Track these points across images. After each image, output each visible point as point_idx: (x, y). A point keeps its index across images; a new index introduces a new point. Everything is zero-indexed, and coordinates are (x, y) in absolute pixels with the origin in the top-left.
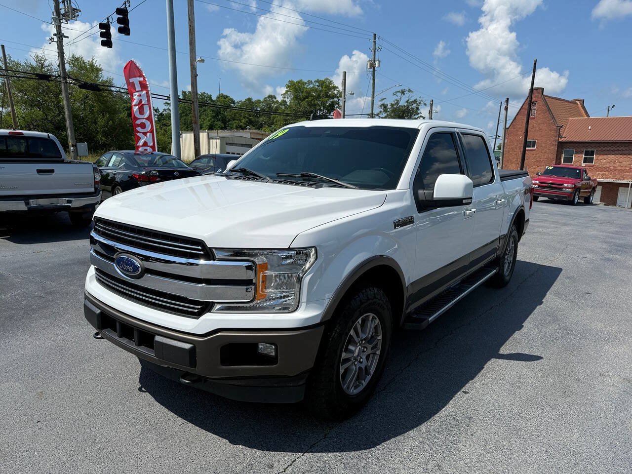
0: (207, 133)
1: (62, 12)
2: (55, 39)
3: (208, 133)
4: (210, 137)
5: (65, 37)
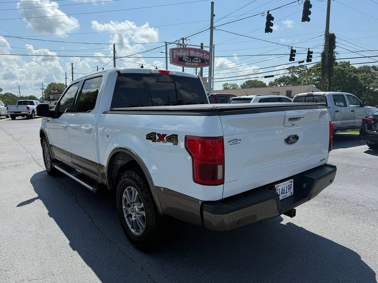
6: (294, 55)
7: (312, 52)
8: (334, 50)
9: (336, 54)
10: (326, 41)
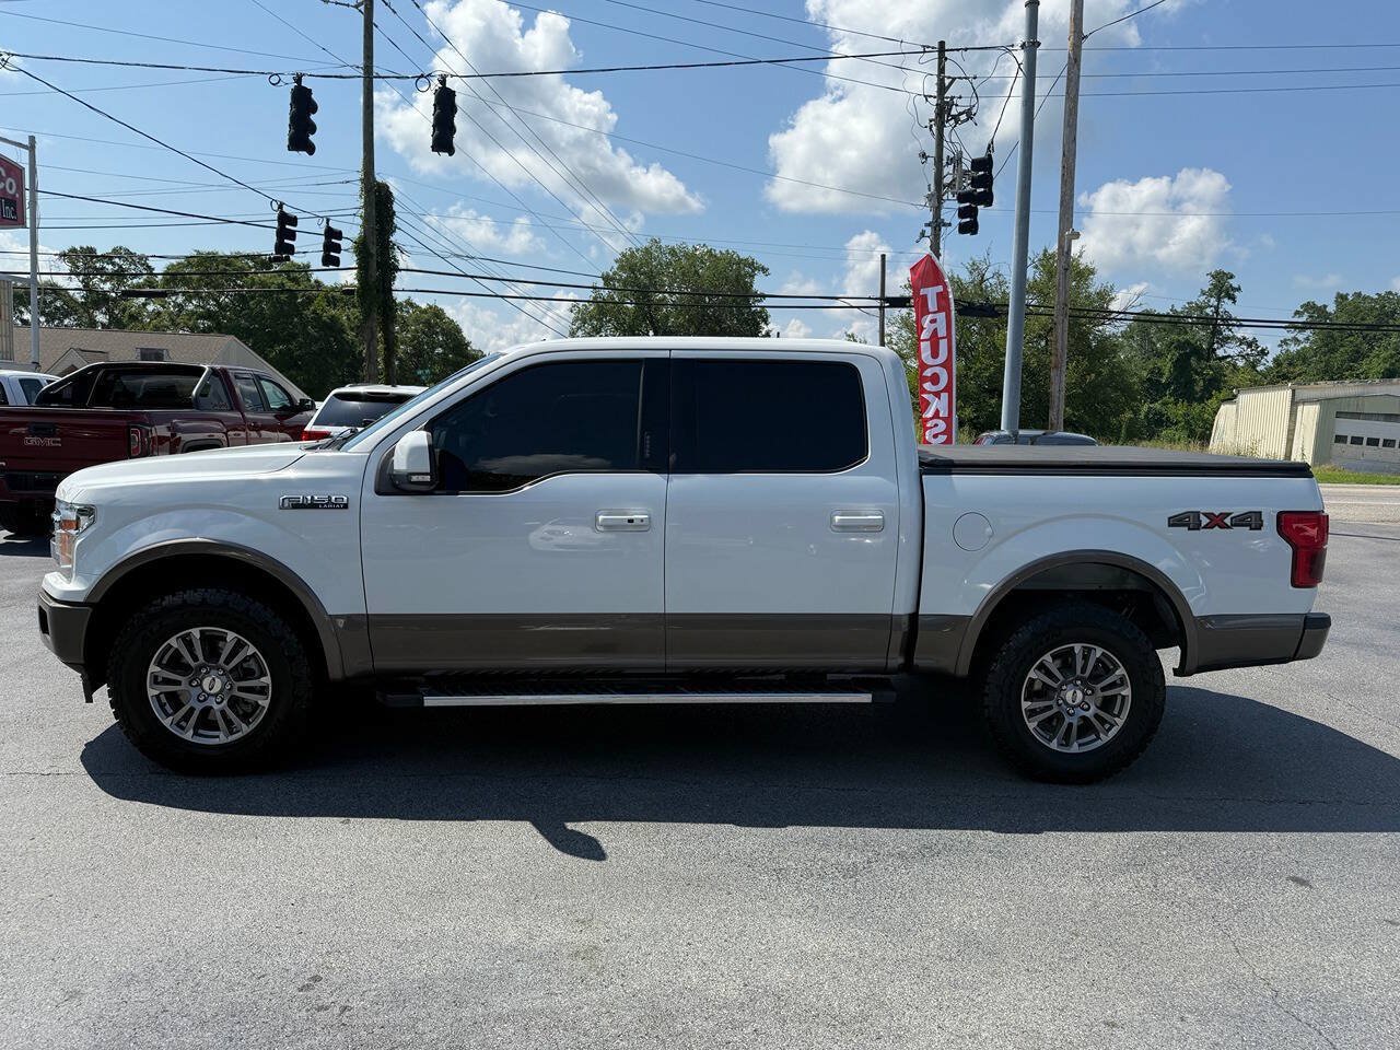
0: (1290, 392)
1: (947, 180)
2: (929, 231)
3: (1294, 391)
4: (1297, 398)
5: (945, 225)
6: (292, 235)
7: (340, 233)
8: (392, 239)
9: (398, 254)
10: (367, 205)
